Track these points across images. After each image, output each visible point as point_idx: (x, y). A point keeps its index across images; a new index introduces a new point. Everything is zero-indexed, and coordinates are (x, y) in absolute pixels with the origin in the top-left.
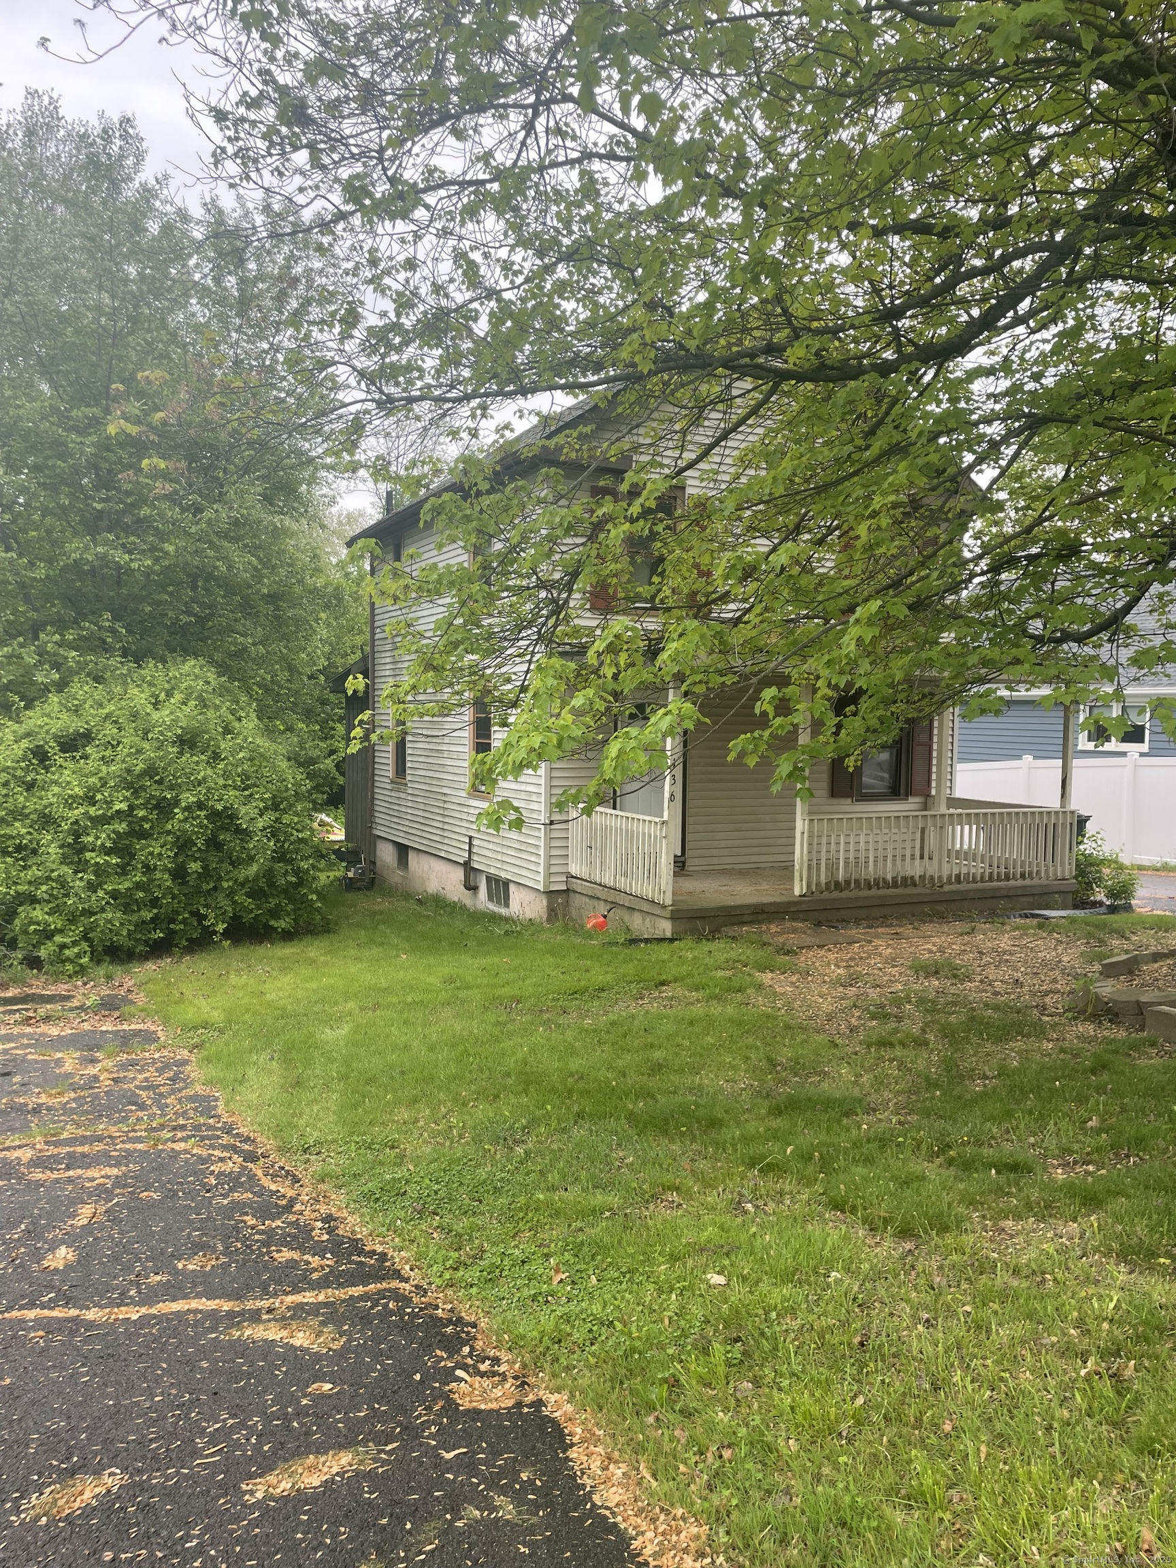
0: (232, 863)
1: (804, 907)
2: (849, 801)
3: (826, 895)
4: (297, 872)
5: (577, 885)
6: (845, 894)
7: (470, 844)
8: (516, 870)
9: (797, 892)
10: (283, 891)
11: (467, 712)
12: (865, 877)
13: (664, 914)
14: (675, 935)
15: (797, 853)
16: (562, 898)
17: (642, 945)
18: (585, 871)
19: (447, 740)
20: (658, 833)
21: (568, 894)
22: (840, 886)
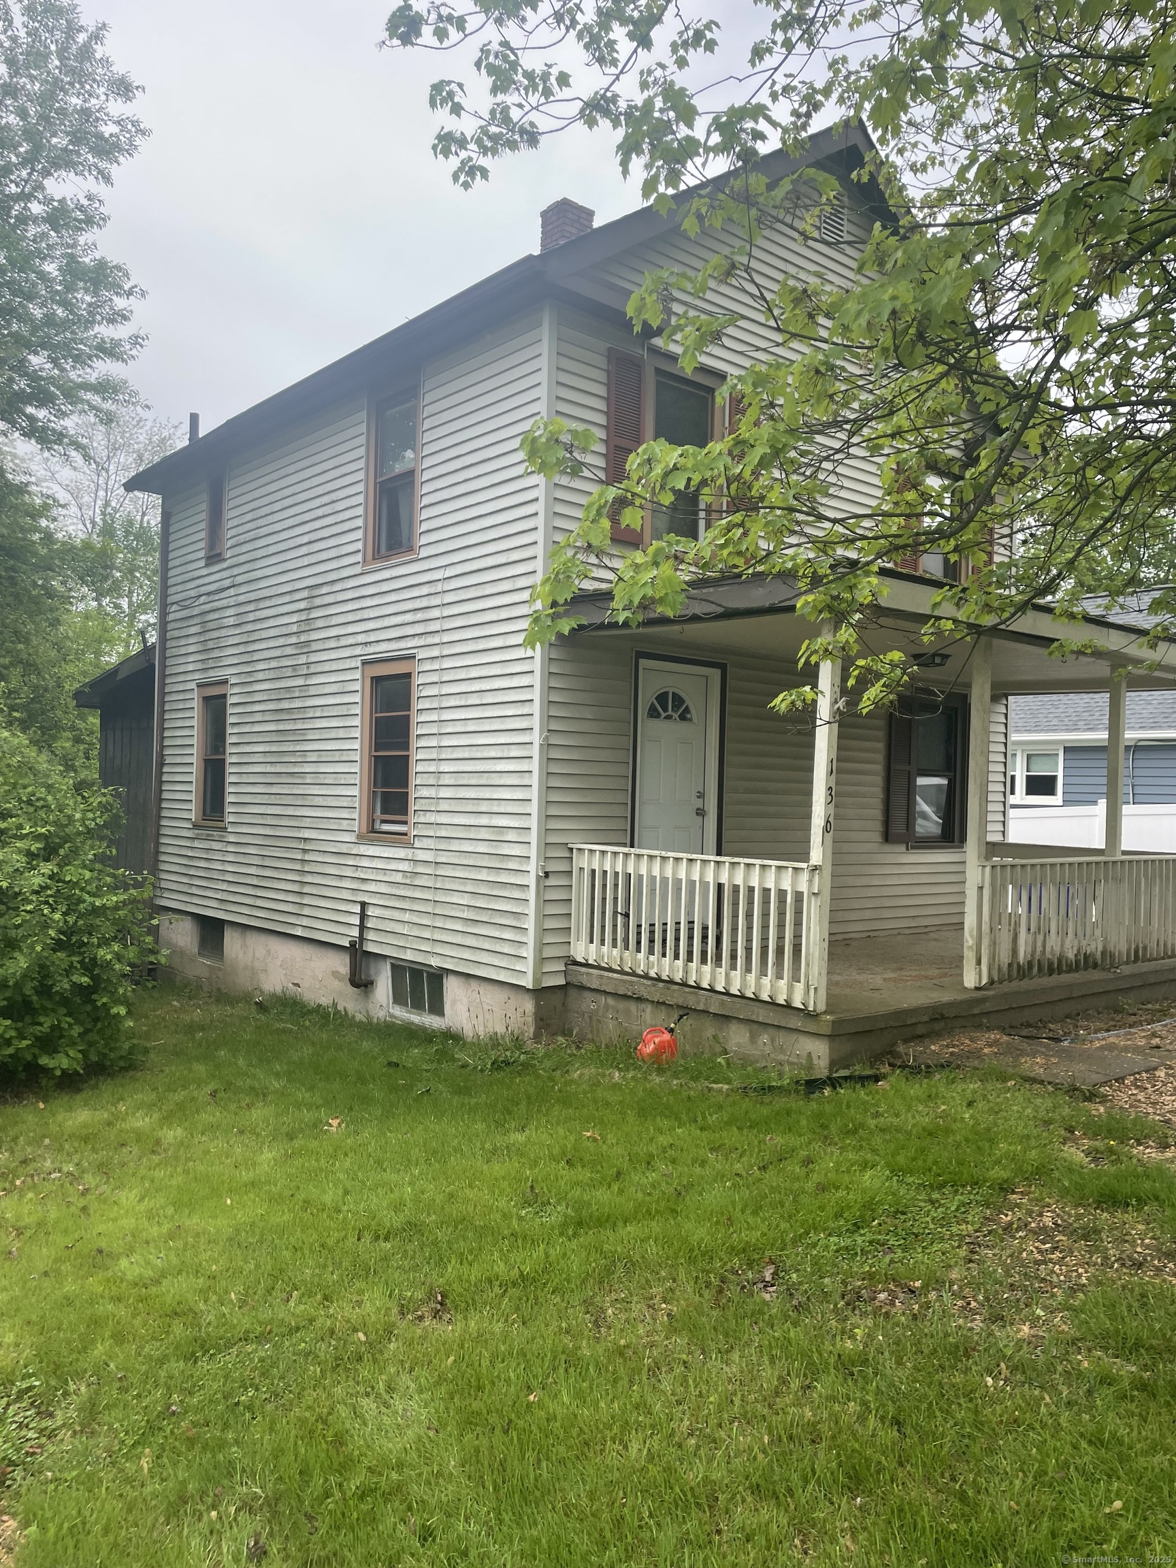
1: (988, 1006)
2: (903, 848)
3: (1007, 987)
4: (91, 966)
5: (592, 979)
6: (1025, 984)
7: (363, 916)
8: (466, 954)
9: (970, 980)
10: (65, 1002)
11: (358, 711)
12: (1048, 955)
13: (812, 1027)
14: (833, 1065)
15: (970, 921)
16: (556, 999)
17: (827, 1092)
18: (610, 955)
19: (313, 757)
20: (803, 887)
21: (573, 993)
22: (1022, 971)
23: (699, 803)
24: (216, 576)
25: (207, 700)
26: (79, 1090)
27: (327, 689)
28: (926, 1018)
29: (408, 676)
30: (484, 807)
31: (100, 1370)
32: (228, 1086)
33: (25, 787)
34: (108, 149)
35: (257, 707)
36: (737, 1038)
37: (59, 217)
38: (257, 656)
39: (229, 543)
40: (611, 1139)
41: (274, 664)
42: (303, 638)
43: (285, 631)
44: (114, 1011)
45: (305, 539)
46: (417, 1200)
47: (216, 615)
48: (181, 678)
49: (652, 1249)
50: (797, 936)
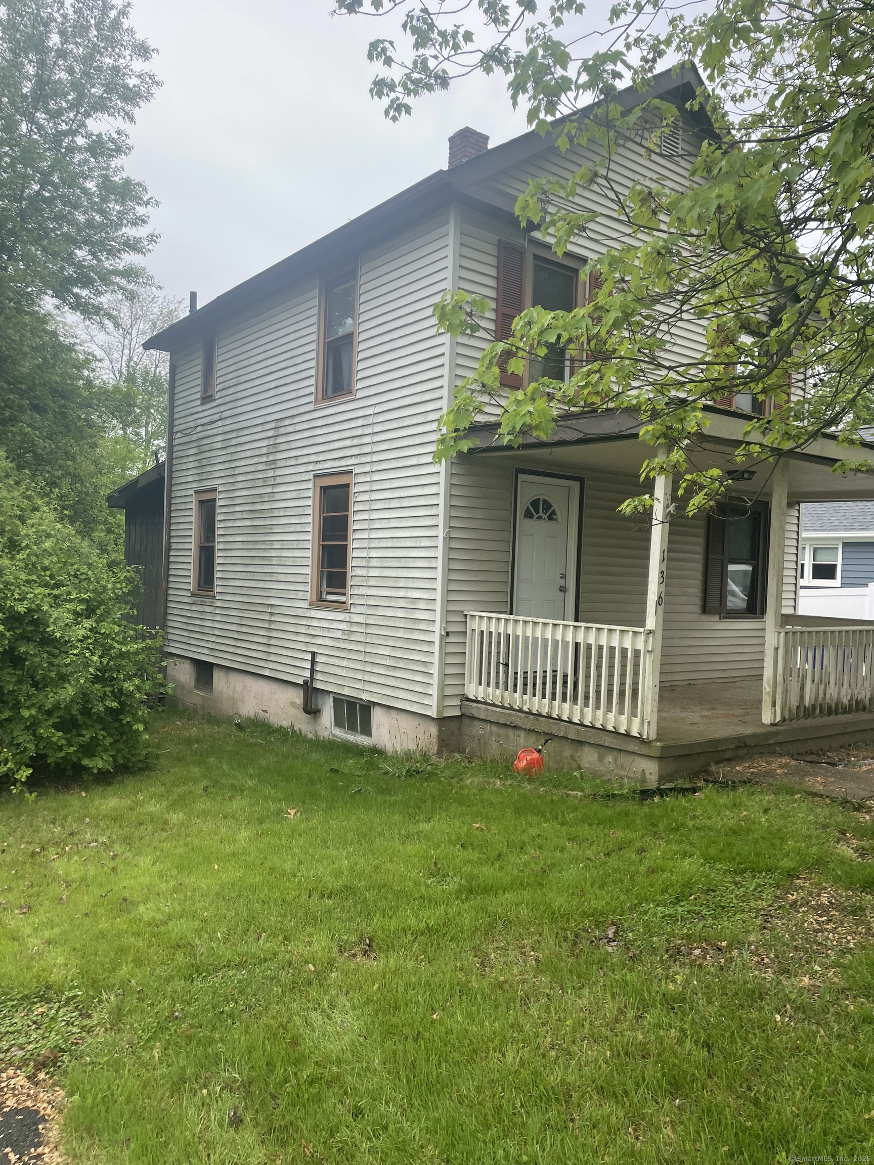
0: (35, 685)
1: (780, 738)
2: (717, 618)
3: (795, 724)
4: (119, 694)
5: (480, 712)
6: (809, 722)
7: (313, 662)
8: (388, 692)
9: (767, 718)
10: (100, 720)
11: (310, 512)
12: (828, 700)
13: (645, 751)
14: (662, 779)
15: (768, 673)
16: (454, 725)
17: (656, 799)
18: (494, 694)
19: (277, 545)
20: (640, 646)
21: (466, 721)
22: (807, 712)
23: (562, 582)
24: (209, 412)
25: (202, 503)
26: (110, 784)
27: (289, 496)
28: (733, 746)
29: (347, 486)
30: (402, 583)
31: (124, 984)
32: (216, 783)
33: (72, 565)
34: (132, 96)
35: (238, 509)
36: (589, 758)
37: (97, 147)
38: (238, 471)
39: (218, 388)
40: (494, 829)
41: (250, 477)
42: (271, 458)
43: (258, 452)
44: (135, 727)
45: (273, 384)
46: (351, 870)
47: (209, 441)
48: (183, 487)
49: (524, 911)
50: (635, 683)
